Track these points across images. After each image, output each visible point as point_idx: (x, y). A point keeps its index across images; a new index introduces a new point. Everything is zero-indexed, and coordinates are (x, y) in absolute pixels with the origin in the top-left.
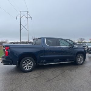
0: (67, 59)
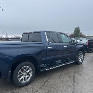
0: (69, 59)
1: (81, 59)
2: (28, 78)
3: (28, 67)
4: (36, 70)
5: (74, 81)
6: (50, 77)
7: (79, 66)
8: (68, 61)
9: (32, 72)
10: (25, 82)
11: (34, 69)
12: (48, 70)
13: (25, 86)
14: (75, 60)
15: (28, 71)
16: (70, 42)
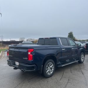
0: (74, 58)
1: (83, 59)
2: (51, 71)
3: (51, 63)
4: (56, 66)
5: (83, 74)
6: (64, 72)
7: (82, 64)
8: (74, 60)
9: (53, 67)
10: (50, 74)
11: (55, 65)
12: (63, 67)
13: (50, 77)
14: (78, 59)
15: (51, 67)
16: (74, 45)
